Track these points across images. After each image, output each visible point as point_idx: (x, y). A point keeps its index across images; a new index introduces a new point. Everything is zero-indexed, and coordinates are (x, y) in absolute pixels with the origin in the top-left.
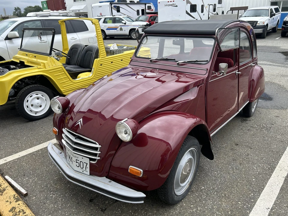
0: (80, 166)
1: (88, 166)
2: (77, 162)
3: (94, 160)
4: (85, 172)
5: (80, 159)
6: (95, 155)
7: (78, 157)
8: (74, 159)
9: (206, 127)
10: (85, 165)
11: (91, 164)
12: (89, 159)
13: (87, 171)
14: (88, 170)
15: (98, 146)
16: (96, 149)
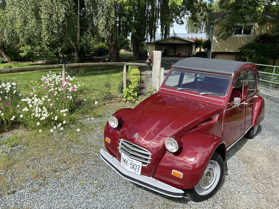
0: (133, 167)
1: (140, 168)
2: (131, 165)
3: (146, 163)
4: (137, 173)
5: (134, 162)
6: (147, 160)
7: (132, 161)
8: (129, 162)
9: (225, 145)
10: (138, 167)
11: (142, 167)
12: (141, 163)
13: (138, 172)
14: (140, 171)
15: (149, 153)
16: (148, 156)
